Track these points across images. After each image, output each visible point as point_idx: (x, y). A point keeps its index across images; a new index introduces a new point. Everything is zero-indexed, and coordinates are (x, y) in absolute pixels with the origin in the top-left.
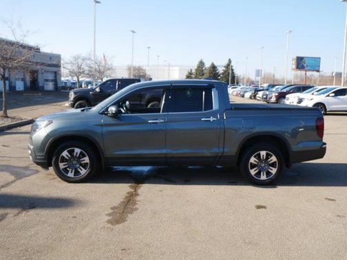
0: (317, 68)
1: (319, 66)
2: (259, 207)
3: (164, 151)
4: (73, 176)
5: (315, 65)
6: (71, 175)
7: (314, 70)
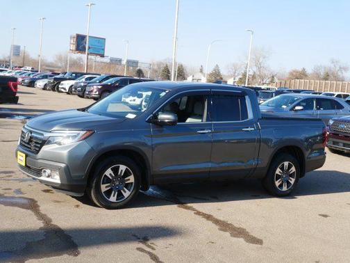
0: (101, 52)
1: (104, 50)
2: (325, 216)
3: (210, 165)
4: (115, 201)
5: (98, 47)
6: (113, 199)
7: (97, 55)
